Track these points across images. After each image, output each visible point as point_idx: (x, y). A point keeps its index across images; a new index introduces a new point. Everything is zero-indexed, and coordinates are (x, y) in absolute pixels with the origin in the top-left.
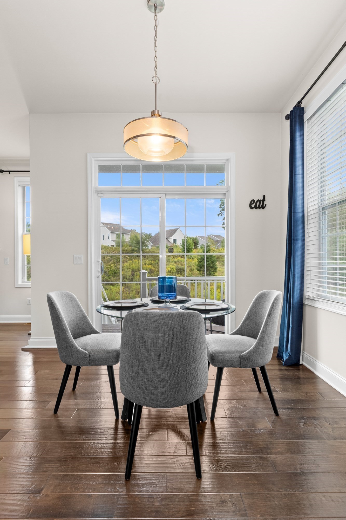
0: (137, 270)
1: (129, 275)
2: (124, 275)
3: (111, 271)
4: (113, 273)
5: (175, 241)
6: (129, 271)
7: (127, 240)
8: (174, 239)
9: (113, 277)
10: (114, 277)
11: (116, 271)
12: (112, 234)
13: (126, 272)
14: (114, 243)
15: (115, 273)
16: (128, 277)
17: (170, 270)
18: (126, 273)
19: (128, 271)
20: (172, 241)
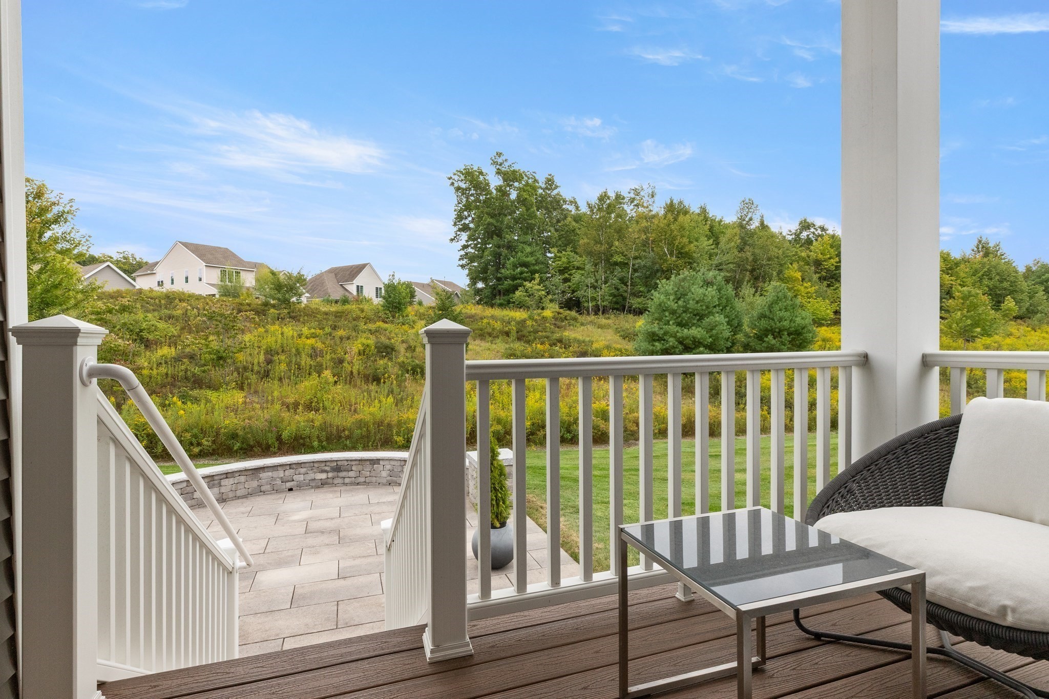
0: (280, 351)
1: (259, 363)
2: (245, 363)
3: (210, 353)
4: (215, 357)
5: (359, 289)
6: (258, 354)
7: (248, 285)
8: (358, 286)
9: (213, 369)
10: (217, 368)
11: (224, 352)
12: (209, 268)
13: (251, 355)
14: (214, 291)
15: (220, 358)
16: (256, 368)
17: (362, 348)
18: (249, 359)
19: (256, 353)
20: (352, 289)
